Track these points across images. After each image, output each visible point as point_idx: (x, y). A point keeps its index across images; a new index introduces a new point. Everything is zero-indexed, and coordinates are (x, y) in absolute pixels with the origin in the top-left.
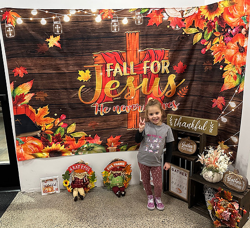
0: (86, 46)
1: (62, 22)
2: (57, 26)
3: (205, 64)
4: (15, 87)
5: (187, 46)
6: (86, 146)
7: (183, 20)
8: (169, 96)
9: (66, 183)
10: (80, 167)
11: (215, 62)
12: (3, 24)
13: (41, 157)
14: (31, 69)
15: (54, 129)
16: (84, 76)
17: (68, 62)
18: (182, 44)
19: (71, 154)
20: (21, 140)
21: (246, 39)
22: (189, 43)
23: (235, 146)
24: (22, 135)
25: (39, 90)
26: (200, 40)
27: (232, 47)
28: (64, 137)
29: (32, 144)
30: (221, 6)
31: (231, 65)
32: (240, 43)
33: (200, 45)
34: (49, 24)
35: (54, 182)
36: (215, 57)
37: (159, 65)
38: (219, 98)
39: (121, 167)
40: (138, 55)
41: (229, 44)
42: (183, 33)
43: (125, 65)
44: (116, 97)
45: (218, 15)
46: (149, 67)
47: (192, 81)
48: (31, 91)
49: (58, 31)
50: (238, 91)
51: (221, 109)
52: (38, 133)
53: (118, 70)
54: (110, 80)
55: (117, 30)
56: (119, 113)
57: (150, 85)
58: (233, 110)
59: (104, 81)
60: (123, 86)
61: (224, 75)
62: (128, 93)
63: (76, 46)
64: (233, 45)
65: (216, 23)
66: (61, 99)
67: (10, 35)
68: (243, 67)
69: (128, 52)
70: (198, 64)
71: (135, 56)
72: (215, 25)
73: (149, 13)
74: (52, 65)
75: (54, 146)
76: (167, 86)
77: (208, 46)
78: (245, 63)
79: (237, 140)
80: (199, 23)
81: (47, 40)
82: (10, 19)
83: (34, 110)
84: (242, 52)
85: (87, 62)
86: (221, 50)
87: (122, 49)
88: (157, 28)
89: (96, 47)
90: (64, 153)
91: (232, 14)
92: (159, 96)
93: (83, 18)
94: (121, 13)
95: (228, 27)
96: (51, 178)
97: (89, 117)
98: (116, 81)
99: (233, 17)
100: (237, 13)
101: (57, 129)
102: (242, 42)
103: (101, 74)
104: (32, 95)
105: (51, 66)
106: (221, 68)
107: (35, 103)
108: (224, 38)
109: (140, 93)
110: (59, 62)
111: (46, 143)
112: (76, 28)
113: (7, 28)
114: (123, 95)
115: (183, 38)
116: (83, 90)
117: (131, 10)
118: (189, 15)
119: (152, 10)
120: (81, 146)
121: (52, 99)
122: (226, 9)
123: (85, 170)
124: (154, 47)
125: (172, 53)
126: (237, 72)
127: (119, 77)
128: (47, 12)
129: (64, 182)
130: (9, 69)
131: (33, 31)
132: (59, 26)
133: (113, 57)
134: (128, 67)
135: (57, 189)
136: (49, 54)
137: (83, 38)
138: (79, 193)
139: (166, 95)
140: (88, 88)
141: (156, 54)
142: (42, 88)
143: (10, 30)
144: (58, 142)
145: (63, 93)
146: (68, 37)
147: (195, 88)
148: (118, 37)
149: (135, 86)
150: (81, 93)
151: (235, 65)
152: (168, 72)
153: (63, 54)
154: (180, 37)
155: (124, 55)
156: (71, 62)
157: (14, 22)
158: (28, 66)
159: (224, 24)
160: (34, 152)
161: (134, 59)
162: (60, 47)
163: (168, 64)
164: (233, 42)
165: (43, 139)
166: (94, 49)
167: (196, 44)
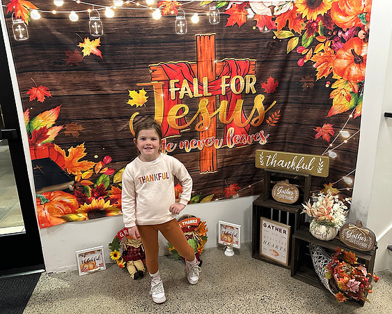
0: (139, 54)
1: (103, 18)
2: (95, 23)
3: (303, 80)
4: (32, 116)
5: (279, 56)
7: (274, 19)
8: (256, 125)
9: (115, 255)
11: (319, 77)
12: (9, 19)
13: (76, 221)
14: (55, 90)
15: (94, 178)
16: (137, 98)
17: (113, 78)
18: (272, 52)
19: (120, 212)
20: (44, 196)
21: (365, 45)
22: (281, 51)
23: (348, 189)
24: (44, 190)
25: (70, 121)
26: (296, 48)
27: (344, 56)
28: (109, 188)
29: (61, 202)
30: (327, 1)
31: (342, 81)
32: (356, 50)
33: (297, 54)
34: (82, 20)
35: (97, 255)
36: (319, 70)
37: (242, 82)
38: (325, 126)
39: (193, 227)
40: (214, 68)
41: (339, 52)
42: (275, 37)
43: (195, 82)
44: (185, 128)
45: (322, 12)
46: (228, 85)
47: (286, 103)
48: (57, 123)
49: (97, 32)
50: (353, 116)
51: (329, 141)
52: (70, 185)
53: (186, 90)
54: (174, 105)
55: (184, 31)
56: (188, 150)
57: (230, 111)
58: (346, 141)
59: (166, 106)
60: (193, 112)
61: (332, 94)
62: (201, 123)
63: (124, 54)
64: (345, 54)
65: (320, 23)
66: (103, 134)
67: (21, 36)
68: (360, 83)
69: (199, 63)
70: (293, 80)
71: (210, 69)
72: (317, 26)
73: (228, 8)
74: (88, 82)
75: (94, 203)
76: (254, 111)
77: (307, 56)
78: (363, 78)
79: (351, 182)
80: (295, 24)
81: (81, 45)
82: (19, 12)
83: (63, 151)
84: (359, 63)
85: (141, 77)
86: (327, 60)
87: (192, 58)
88: (240, 30)
89: (153, 56)
90: (109, 211)
91: (344, 11)
92: (243, 125)
93: (133, 13)
94: (189, 7)
95: (338, 29)
96: (91, 249)
98: (183, 105)
99: (346, 15)
100: (351, 10)
101: (98, 177)
102: (358, 48)
103: (162, 95)
104: (58, 128)
105: (87, 85)
106: (327, 86)
107: (64, 141)
108: (331, 44)
109: (218, 121)
110: (100, 79)
111: (82, 199)
112: (124, 27)
113: (16, 26)
114: (193, 125)
115: (274, 44)
116: (136, 119)
117: (204, 3)
118: (282, 12)
119: (232, 3)
121: (89, 134)
122: (336, 7)
124: (236, 56)
125: (259, 65)
126: (351, 90)
127: (187, 100)
128: (79, 2)
129: (111, 254)
130: (21, 90)
131: (58, 30)
132: (99, 23)
133: (178, 70)
134: (200, 84)
135: (101, 265)
136: (83, 66)
137: (135, 43)
139: (252, 123)
140: (143, 116)
141: (238, 67)
142: (75, 117)
143: (20, 29)
144: (100, 196)
145: (106, 124)
146: (112, 40)
147: (289, 112)
148: (185, 41)
149: (210, 112)
150: (133, 123)
151: (348, 81)
152: (254, 92)
153: (105, 66)
154: (269, 43)
155: (194, 68)
156: (117, 78)
157: (26, 16)
158: (51, 85)
159: (332, 25)
160: (65, 214)
161: (208, 73)
162: (100, 55)
163: (255, 80)
164: (345, 49)
165: (77, 193)
166: (151, 59)
167: (290, 52)
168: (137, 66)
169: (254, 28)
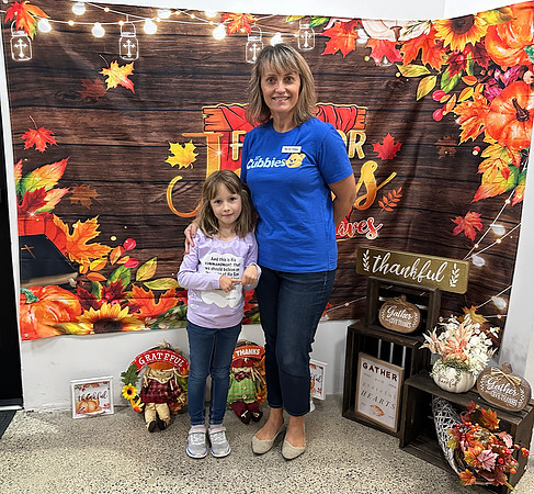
0: (191, 90)
1: (140, 35)
2: (129, 41)
3: (440, 142)
4: (26, 172)
5: (404, 103)
6: (177, 310)
7: (398, 47)
8: (362, 209)
9: (130, 392)
10: (163, 357)
11: (463, 138)
12: (8, 30)
13: (76, 334)
14: (62, 135)
15: (109, 271)
16: (182, 155)
17: (148, 123)
18: (394, 97)
19: (143, 327)
20: (32, 292)
21: (533, 94)
22: (408, 96)
23: (499, 317)
24: (33, 283)
25: (80, 182)
26: (431, 93)
28: (129, 288)
29: (56, 302)
30: (480, 23)
31: (497, 146)
32: (519, 101)
33: (432, 102)
34: (110, 36)
35: (102, 390)
36: (465, 129)
38: (469, 216)
39: (253, 360)
41: (494, 102)
42: (398, 75)
45: (473, 41)
47: (411, 177)
48: (61, 184)
49: (129, 54)
50: (512, 202)
51: (473, 239)
52: (71, 279)
54: (236, 168)
58: (499, 241)
61: (481, 166)
63: (169, 88)
64: (504, 106)
65: (469, 56)
66: (127, 205)
67: (22, 55)
68: (523, 151)
70: (424, 141)
72: (465, 61)
73: (328, 27)
74: (111, 127)
75: (106, 309)
76: (359, 185)
77: (448, 106)
78: (528, 144)
79: (505, 305)
80: (432, 55)
81: (105, 72)
82: (22, 20)
83: (65, 227)
84: (523, 120)
85: (190, 124)
86: (477, 114)
88: (344, 61)
89: (210, 94)
90: (126, 324)
91: (505, 40)
93: (185, 28)
94: (267, 22)
95: (495, 67)
96: (94, 380)
99: (507, 47)
100: (515, 39)
101: (115, 270)
102: (523, 98)
103: (219, 153)
104: (62, 192)
105: (109, 131)
106: (475, 153)
107: (69, 211)
108: (484, 89)
110: (129, 123)
111: (88, 301)
112: (170, 49)
113: (15, 41)
115: (396, 84)
116: (178, 187)
117: (291, 19)
118: (412, 36)
119: (334, 20)
120: (166, 309)
121: (106, 204)
122: (492, 30)
124: (336, 100)
125: (371, 116)
126: (510, 161)
128: (107, 10)
129: (124, 389)
130: (14, 133)
131: (74, 49)
132: (133, 42)
135: (107, 406)
136: (104, 103)
137: (184, 74)
140: (188, 183)
141: (338, 116)
142: (87, 177)
143: (21, 45)
144: (115, 299)
145: (132, 191)
146: (151, 67)
147: (417, 192)
150: (173, 192)
151: (506, 147)
152: (362, 156)
153: (138, 104)
154: (390, 82)
156: (154, 124)
157: (32, 27)
158: (56, 126)
159: (487, 60)
160: (60, 322)
162: (132, 88)
163: (363, 138)
164: (503, 98)
165: (81, 292)
166: (206, 98)
167: (423, 98)
168: (185, 108)
169: (367, 59)
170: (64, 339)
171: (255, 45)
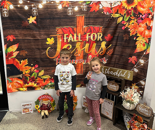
0: (52, 23)
1: (38, 8)
2: (35, 10)
3: (124, 36)
4: (8, 47)
5: (113, 25)
6: (50, 84)
7: (111, 9)
8: (101, 55)
9: (37, 107)
10: (46, 97)
11: (131, 34)
13: (22, 91)
14: (17, 37)
15: (31, 73)
16: (50, 41)
17: (41, 33)
18: (110, 23)
19: (41, 89)
20: (10, 80)
22: (114, 23)
23: (143, 87)
24: (11, 77)
25: (22, 49)
26: (121, 21)
27: (142, 26)
28: (37, 78)
29: (17, 82)
30: (136, 1)
31: (141, 37)
32: (148, 24)
33: (122, 24)
34: (30, 9)
35: (30, 106)
36: (131, 32)
37: (96, 36)
38: (133, 57)
40: (83, 29)
41: (140, 24)
42: (111, 17)
43: (75, 35)
45: (133, 6)
46: (90, 37)
47: (116, 45)
48: (17, 50)
49: (35, 14)
50: (146, 53)
51: (134, 64)
52: (21, 76)
53: (71, 38)
54: (66, 44)
55: (71, 14)
57: (90, 48)
58: (142, 65)
59: (62, 45)
60: (74, 48)
61: (136, 43)
62: (77, 53)
63: (46, 23)
64: (143, 25)
65: (132, 11)
66: (35, 55)
67: (6, 15)
69: (77, 27)
70: (120, 35)
71: (82, 30)
72: (131, 12)
73: (91, 4)
75: (30, 84)
76: (101, 48)
77: (126, 25)
78: (151, 36)
79: (144, 83)
80: (121, 11)
82: (5, 6)
83: (19, 62)
84: (149, 29)
85: (52, 33)
86: (135, 28)
87: (74, 25)
88: (96, 13)
89: (58, 24)
90: (36, 88)
91: (143, 6)
92: (95, 55)
93: (50, 6)
94: (74, 4)
95: (140, 14)
97: (53, 66)
98: (69, 45)
99: (144, 8)
100: (146, 6)
101: (32, 73)
102: (149, 23)
103: (61, 40)
104: (18, 52)
105: (30, 35)
106: (135, 39)
107: (19, 57)
108: (137, 20)
109: (84, 52)
110: (35, 33)
111: (25, 82)
113: (4, 11)
114: (73, 53)
115: (111, 20)
116: (49, 50)
117: (80, 2)
118: (115, 6)
119: (93, 2)
120: (47, 84)
121: (30, 55)
122: (139, 4)
123: (49, 99)
125: (104, 29)
126: (145, 41)
127: (71, 43)
129: (36, 106)
130: (4, 36)
131: (20, 13)
132: (36, 10)
133: (68, 30)
134: (77, 36)
135: (31, 111)
136: (29, 28)
137: (50, 19)
138: (45, 113)
140: (52, 49)
141: (94, 29)
142: (24, 48)
144: (33, 81)
145: (37, 52)
146: (41, 17)
147: (118, 50)
148: (72, 18)
149: (81, 48)
150: (48, 52)
151: (144, 37)
152: (101, 40)
153: (37, 28)
154: (109, 19)
155: (75, 29)
157: (8, 7)
158: (16, 34)
159: (138, 12)
160: (18, 87)
161: (81, 32)
162: (36, 23)
163: (102, 35)
164: (143, 23)
165: (24, 79)
166: (57, 25)
167: (119, 23)
168: (51, 28)
169: (102, 13)
170: (19, 92)
171: (70, 10)
